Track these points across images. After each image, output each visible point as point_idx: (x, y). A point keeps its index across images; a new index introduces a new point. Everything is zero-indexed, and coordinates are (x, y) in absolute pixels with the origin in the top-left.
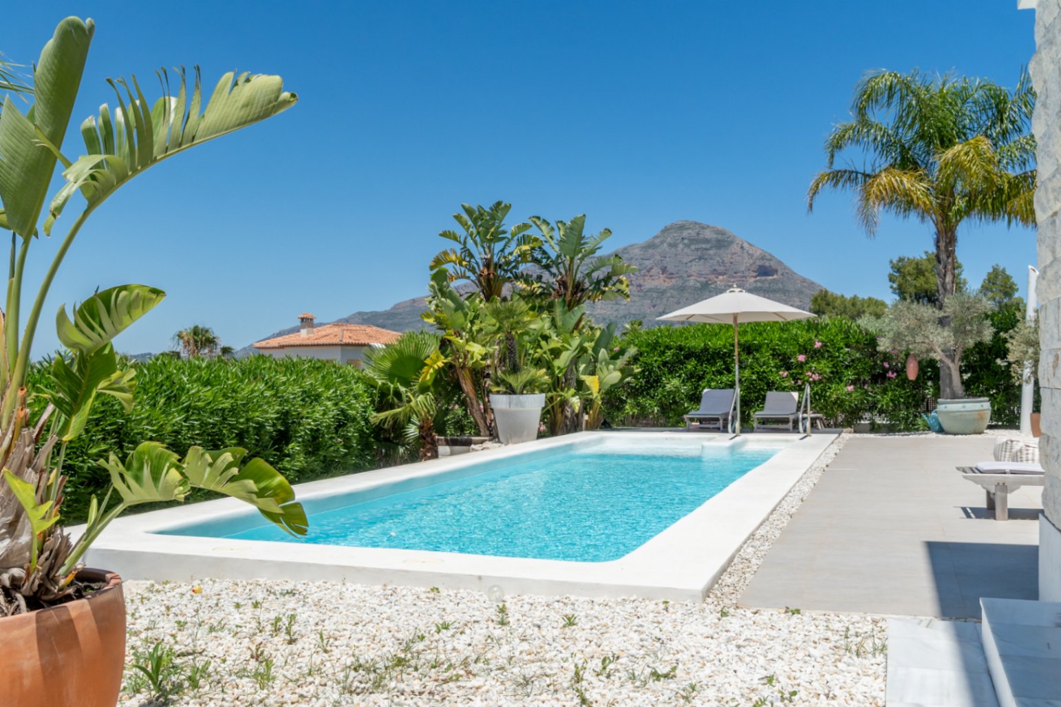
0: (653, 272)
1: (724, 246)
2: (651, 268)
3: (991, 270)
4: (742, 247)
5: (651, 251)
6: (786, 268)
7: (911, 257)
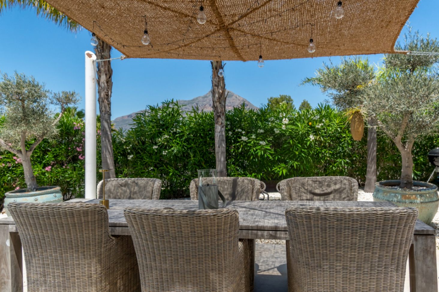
0: (206, 106)
1: (230, 97)
2: (206, 105)
3: (303, 102)
4: (236, 97)
5: (206, 99)
6: (251, 104)
7: (275, 97)
